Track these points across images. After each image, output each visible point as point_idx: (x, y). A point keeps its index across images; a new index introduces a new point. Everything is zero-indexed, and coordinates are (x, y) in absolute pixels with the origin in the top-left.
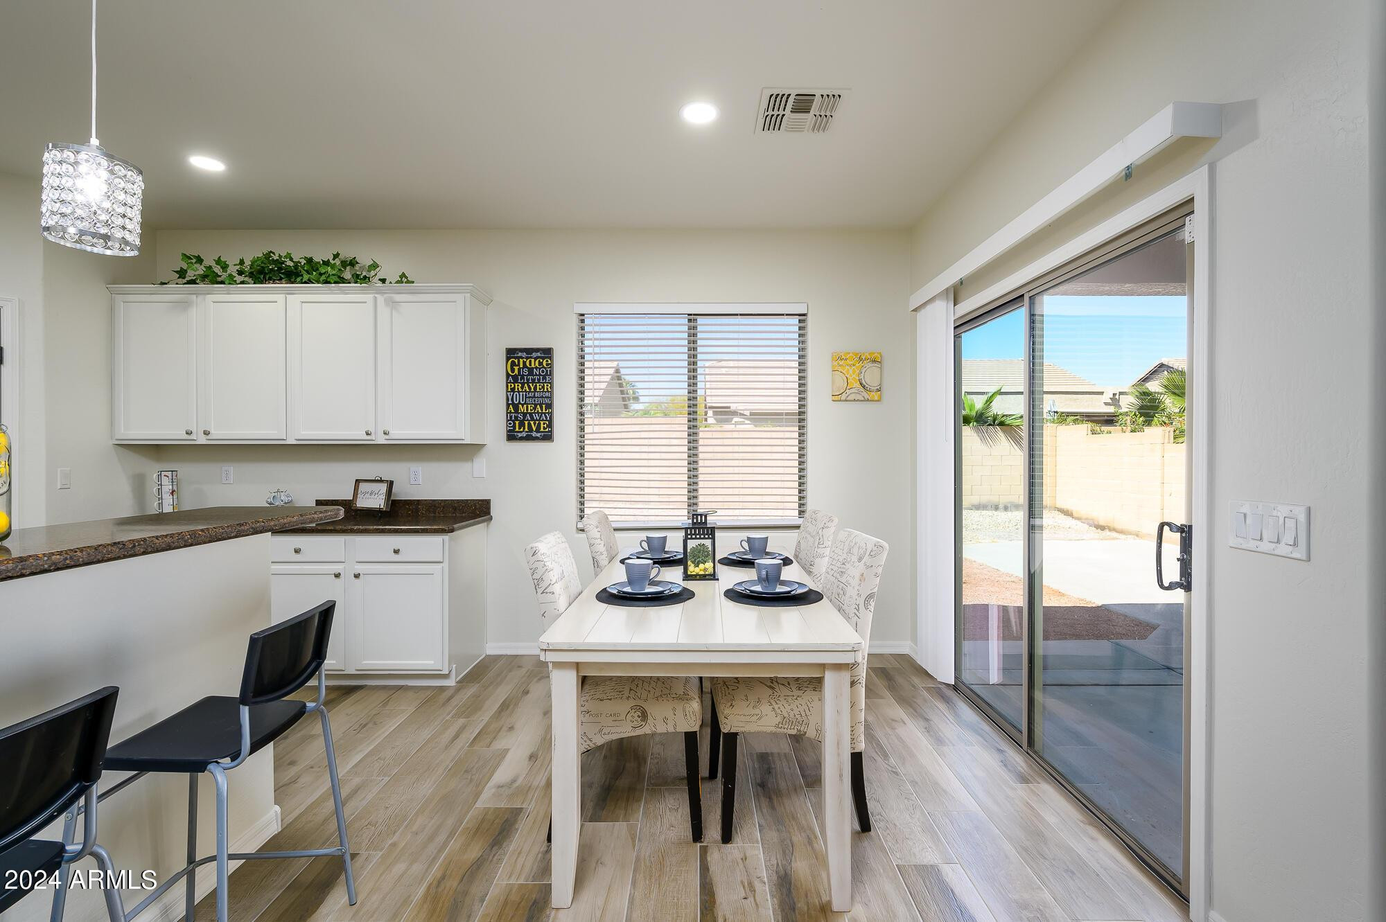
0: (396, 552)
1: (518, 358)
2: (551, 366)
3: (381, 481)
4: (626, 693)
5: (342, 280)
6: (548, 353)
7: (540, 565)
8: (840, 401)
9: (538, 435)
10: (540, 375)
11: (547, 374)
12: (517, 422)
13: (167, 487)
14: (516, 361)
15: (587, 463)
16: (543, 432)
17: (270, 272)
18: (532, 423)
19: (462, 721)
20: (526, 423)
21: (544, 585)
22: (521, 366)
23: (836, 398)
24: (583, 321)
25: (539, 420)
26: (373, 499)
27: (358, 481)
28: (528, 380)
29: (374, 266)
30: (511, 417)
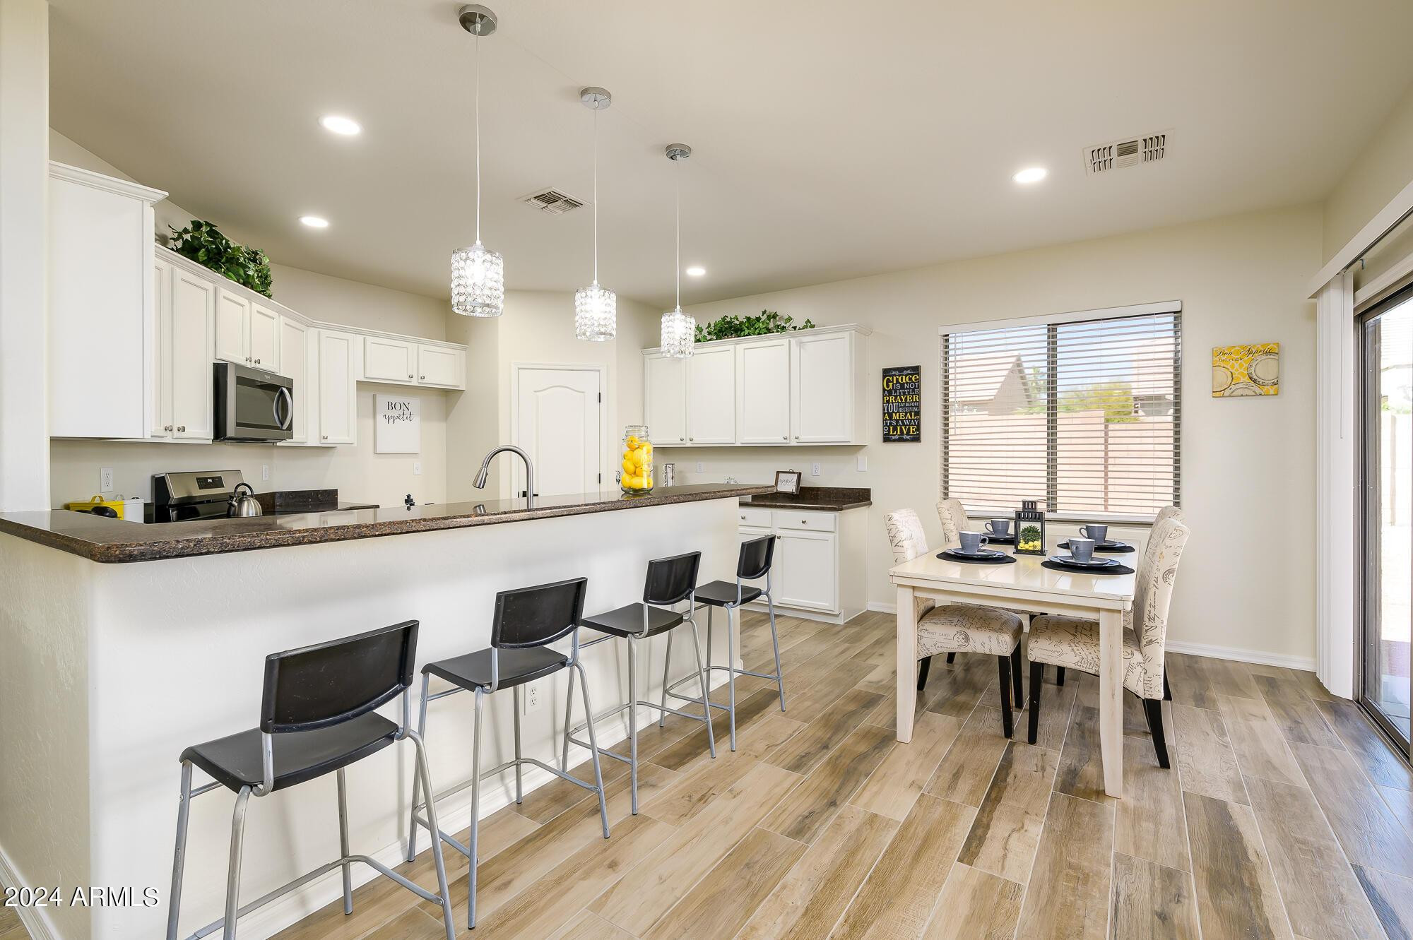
0: (804, 522)
1: (892, 376)
2: (919, 380)
3: (793, 473)
4: (955, 622)
5: (769, 331)
6: (916, 370)
7: (895, 527)
8: (1223, 396)
9: (908, 437)
10: (910, 388)
11: (915, 388)
12: (891, 427)
13: (670, 475)
14: (891, 378)
15: (951, 460)
16: (912, 435)
17: (725, 331)
18: (903, 427)
19: (847, 645)
20: (899, 427)
21: (896, 541)
22: (895, 382)
23: (1218, 394)
24: (947, 341)
25: (909, 425)
26: (788, 486)
27: (778, 473)
28: (900, 393)
29: (790, 319)
30: (887, 423)
